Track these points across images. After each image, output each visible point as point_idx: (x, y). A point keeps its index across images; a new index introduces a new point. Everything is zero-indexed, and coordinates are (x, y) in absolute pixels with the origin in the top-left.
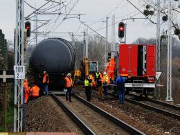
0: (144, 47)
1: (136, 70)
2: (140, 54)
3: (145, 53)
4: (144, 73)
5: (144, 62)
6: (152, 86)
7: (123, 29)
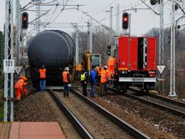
0: (145, 39)
1: (136, 63)
2: (140, 46)
3: (145, 46)
4: (144, 67)
5: (145, 55)
6: (153, 80)
7: (128, 20)
